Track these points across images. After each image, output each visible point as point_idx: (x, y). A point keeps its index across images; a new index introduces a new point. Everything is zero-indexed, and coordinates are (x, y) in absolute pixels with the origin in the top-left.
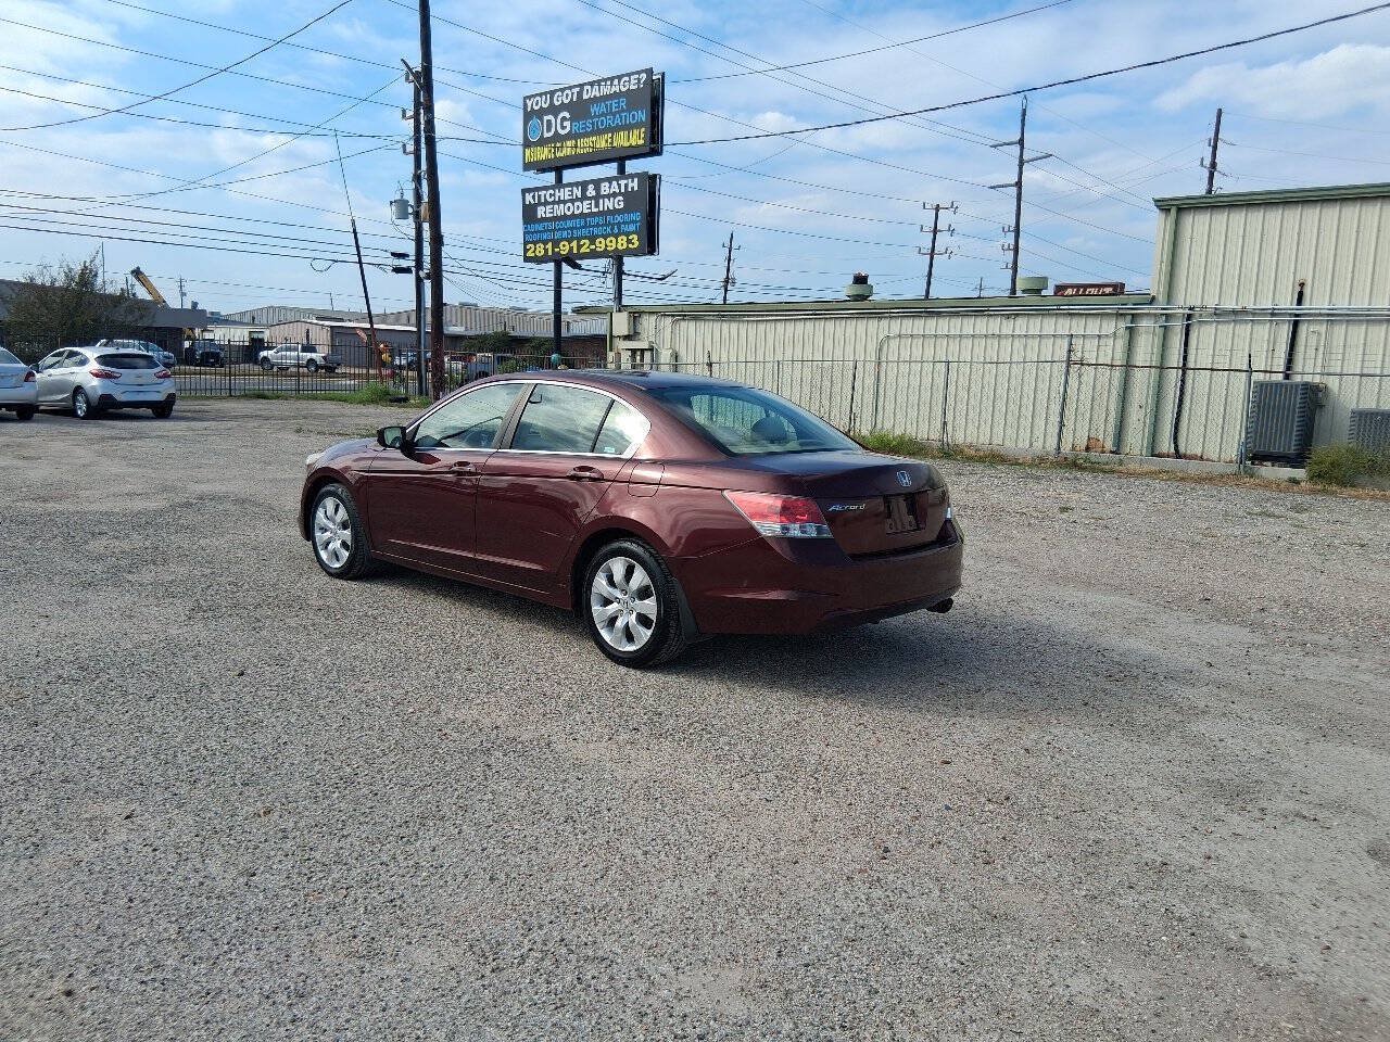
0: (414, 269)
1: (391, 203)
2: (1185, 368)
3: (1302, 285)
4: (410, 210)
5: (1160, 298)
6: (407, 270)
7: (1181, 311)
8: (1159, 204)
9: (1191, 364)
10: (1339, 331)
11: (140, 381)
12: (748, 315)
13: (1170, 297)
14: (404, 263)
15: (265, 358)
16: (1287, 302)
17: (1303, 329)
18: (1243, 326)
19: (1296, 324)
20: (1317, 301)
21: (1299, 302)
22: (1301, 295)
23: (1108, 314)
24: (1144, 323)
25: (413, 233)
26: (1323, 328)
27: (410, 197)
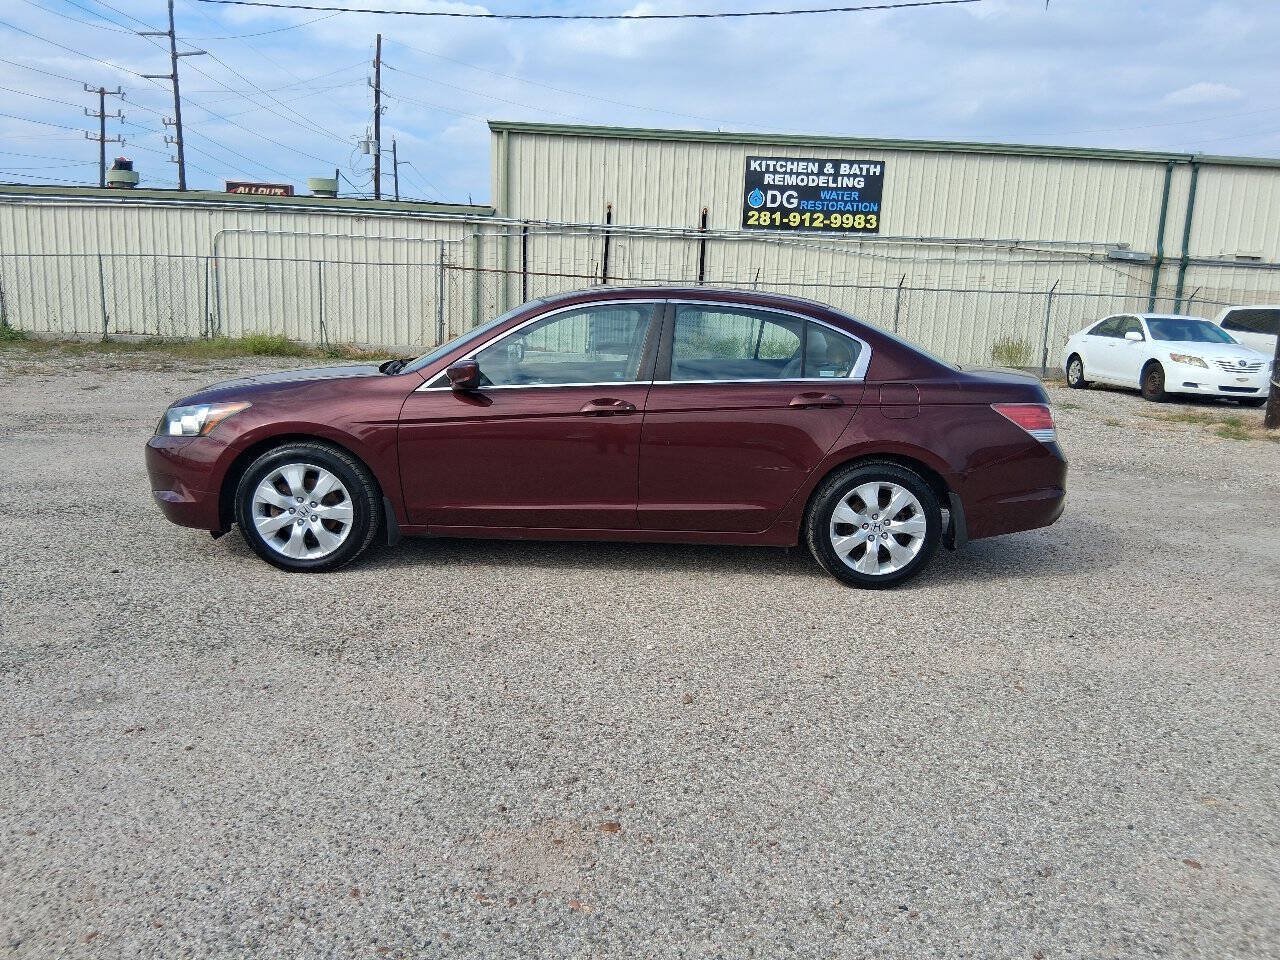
2: (525, 272)
3: (609, 207)
5: (499, 211)
7: (519, 223)
8: (493, 126)
9: (530, 269)
10: (639, 245)
12: (27, 199)
13: (508, 211)
16: (599, 220)
17: (613, 242)
18: (568, 240)
19: (607, 238)
20: (621, 220)
21: (609, 222)
22: (609, 216)
23: (456, 223)
24: (489, 233)
26: (626, 243)
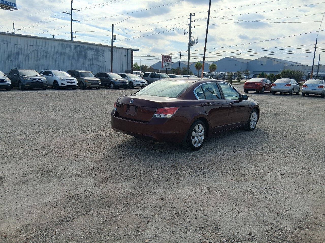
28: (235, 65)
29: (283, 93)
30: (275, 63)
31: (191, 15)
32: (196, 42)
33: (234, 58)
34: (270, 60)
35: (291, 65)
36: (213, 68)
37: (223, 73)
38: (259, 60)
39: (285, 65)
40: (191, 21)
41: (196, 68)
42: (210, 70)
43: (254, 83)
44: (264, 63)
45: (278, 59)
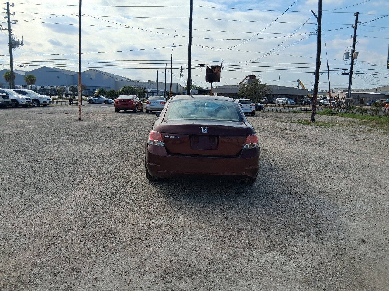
0: (349, 74)
1: (344, 54)
4: (350, 55)
6: (347, 74)
11: (247, 107)
14: (346, 72)
15: (321, 102)
25: (350, 62)
27: (350, 52)
28: (58, 77)
29: (153, 111)
30: (105, 77)
31: (8, 4)
32: (20, 43)
33: (55, 68)
34: (100, 73)
35: (122, 81)
36: (31, 80)
37: (45, 87)
38: (87, 73)
39: (116, 79)
40: (9, 13)
41: (6, 79)
42: (26, 83)
43: (126, 101)
44: (94, 77)
45: (107, 73)
